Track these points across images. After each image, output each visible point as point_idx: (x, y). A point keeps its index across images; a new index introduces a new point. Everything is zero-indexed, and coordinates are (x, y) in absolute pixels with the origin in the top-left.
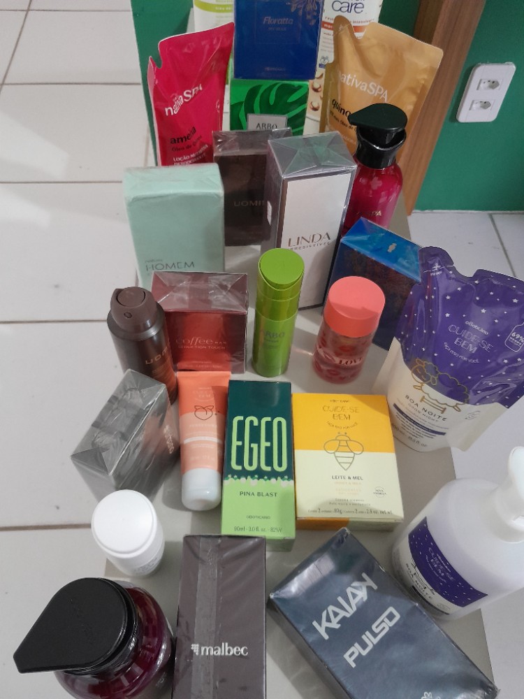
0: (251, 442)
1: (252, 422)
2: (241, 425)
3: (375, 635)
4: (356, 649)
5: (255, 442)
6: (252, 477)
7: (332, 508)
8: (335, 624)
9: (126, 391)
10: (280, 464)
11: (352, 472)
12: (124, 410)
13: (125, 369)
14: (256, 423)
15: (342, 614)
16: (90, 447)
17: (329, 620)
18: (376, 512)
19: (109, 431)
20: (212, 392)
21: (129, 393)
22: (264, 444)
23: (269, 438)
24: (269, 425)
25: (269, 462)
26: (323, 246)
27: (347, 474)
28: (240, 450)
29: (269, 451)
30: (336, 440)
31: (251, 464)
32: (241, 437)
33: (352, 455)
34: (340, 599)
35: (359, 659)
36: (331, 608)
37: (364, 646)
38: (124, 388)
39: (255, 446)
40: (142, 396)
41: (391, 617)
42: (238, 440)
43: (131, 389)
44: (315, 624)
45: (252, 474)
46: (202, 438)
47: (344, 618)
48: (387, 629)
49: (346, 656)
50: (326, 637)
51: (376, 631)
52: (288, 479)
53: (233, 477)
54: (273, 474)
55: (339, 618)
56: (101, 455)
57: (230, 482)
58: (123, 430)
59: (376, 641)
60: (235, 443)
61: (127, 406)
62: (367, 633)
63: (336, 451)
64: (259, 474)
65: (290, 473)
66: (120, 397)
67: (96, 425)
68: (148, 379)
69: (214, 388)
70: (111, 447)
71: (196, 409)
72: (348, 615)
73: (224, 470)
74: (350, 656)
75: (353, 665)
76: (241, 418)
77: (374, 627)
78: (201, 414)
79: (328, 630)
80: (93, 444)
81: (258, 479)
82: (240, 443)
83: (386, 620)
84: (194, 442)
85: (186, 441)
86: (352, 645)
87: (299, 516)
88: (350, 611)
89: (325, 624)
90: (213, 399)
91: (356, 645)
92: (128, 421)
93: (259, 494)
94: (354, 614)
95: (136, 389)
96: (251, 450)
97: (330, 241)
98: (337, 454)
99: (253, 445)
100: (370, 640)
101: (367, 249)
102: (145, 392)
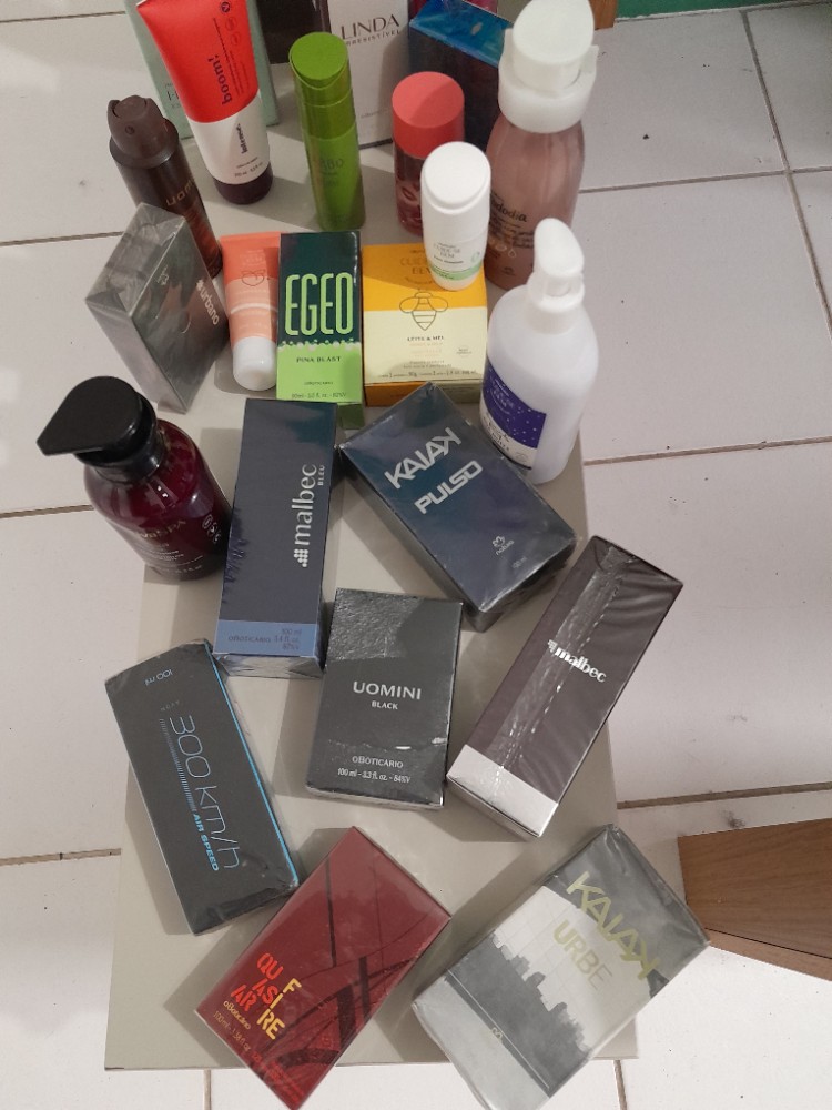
0: (308, 303)
1: (309, 281)
2: (296, 284)
3: (452, 486)
4: (430, 498)
5: (312, 304)
6: (311, 341)
7: (407, 371)
8: (409, 475)
9: (139, 228)
10: (344, 326)
11: (431, 332)
12: (140, 248)
13: (137, 201)
14: (315, 282)
15: (418, 466)
16: (104, 289)
17: (403, 471)
18: (457, 372)
19: (124, 271)
20: (264, 255)
21: (144, 229)
22: (325, 304)
23: (331, 297)
24: (331, 283)
25: (331, 323)
26: (392, 37)
27: (425, 334)
28: (296, 313)
29: (331, 312)
30: (415, 297)
31: (309, 327)
32: (296, 298)
33: (433, 313)
34: (418, 453)
35: (431, 507)
36: (407, 461)
37: (438, 495)
38: (137, 224)
39: (314, 308)
40: (158, 232)
41: (472, 470)
42: (293, 302)
43: (145, 225)
44: (387, 474)
45: (310, 339)
46: (252, 305)
47: (420, 470)
48: (466, 481)
49: (418, 504)
50: (398, 486)
51: (454, 482)
52: (354, 341)
53: (288, 343)
54: (337, 337)
55: (414, 470)
56: (118, 297)
57: (285, 348)
58: (140, 268)
59: (451, 491)
60: (290, 305)
61: (142, 243)
62: (444, 484)
63: (415, 310)
64: (320, 337)
65: (357, 334)
66: (133, 235)
67: (110, 265)
68: (164, 213)
69: (265, 250)
70: (128, 288)
71: (245, 274)
72: (425, 468)
73: (279, 337)
74: (422, 503)
75: (424, 511)
76: (296, 277)
77: (451, 480)
78: (251, 280)
79: (400, 480)
80: (108, 284)
81: (318, 343)
82: (295, 306)
83: (467, 473)
84: (241, 311)
85: (233, 311)
86: (426, 494)
87: (368, 381)
88: (428, 464)
89: (398, 474)
90: (264, 262)
91: (430, 494)
92: (144, 260)
93: (319, 359)
94: (431, 467)
95: (150, 225)
96: (309, 312)
97: (400, 29)
98: (415, 313)
99: (311, 307)
100: (445, 490)
101: (442, 32)
102: (161, 226)
